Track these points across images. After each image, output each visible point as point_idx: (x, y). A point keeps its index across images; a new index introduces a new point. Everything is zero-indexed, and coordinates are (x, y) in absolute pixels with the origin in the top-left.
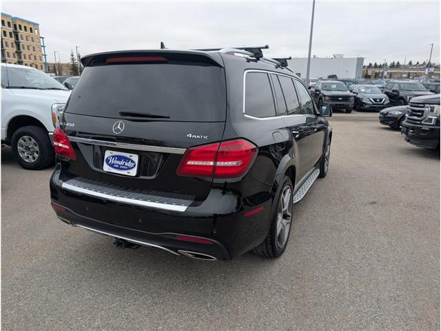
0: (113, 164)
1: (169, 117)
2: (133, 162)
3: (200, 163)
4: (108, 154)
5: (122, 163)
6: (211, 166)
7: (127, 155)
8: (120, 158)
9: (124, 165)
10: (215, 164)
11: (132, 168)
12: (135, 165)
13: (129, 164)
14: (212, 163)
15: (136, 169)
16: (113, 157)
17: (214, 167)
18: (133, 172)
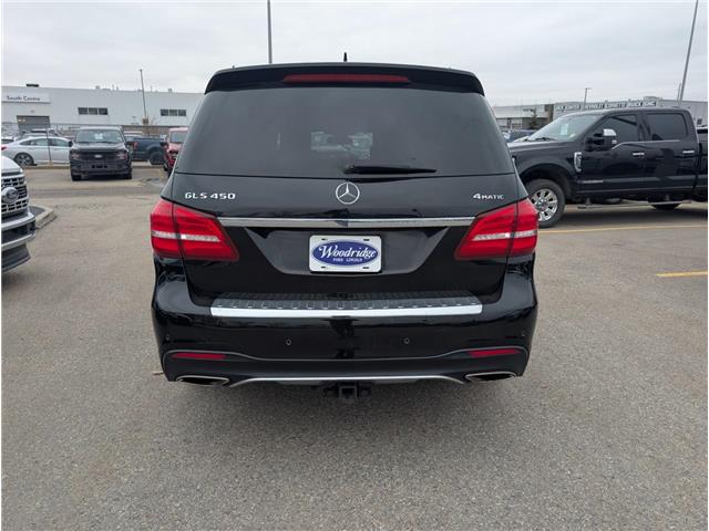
0: (332, 257)
1: (433, 171)
2: (371, 248)
3: (489, 237)
4: (315, 241)
5: (350, 253)
6: (506, 239)
7: (359, 239)
8: (343, 246)
9: (355, 256)
10: (512, 235)
11: (372, 259)
12: (376, 255)
13: (366, 254)
14: (507, 235)
15: (379, 259)
16: (328, 245)
17: (511, 240)
18: (375, 266)
